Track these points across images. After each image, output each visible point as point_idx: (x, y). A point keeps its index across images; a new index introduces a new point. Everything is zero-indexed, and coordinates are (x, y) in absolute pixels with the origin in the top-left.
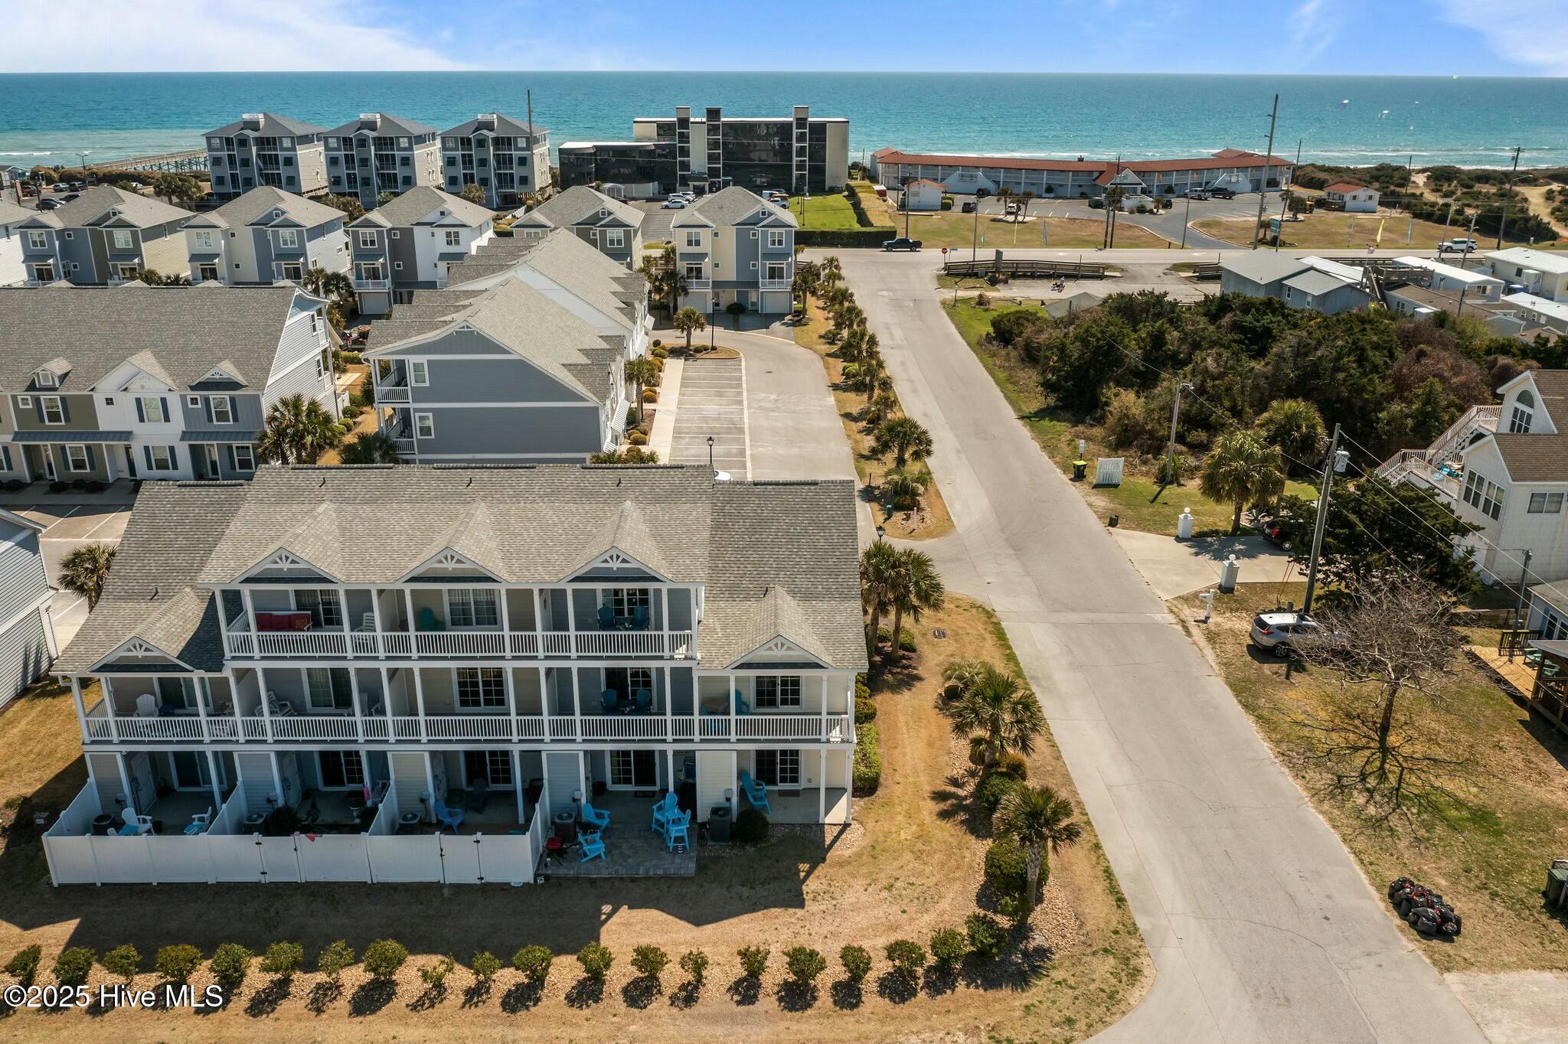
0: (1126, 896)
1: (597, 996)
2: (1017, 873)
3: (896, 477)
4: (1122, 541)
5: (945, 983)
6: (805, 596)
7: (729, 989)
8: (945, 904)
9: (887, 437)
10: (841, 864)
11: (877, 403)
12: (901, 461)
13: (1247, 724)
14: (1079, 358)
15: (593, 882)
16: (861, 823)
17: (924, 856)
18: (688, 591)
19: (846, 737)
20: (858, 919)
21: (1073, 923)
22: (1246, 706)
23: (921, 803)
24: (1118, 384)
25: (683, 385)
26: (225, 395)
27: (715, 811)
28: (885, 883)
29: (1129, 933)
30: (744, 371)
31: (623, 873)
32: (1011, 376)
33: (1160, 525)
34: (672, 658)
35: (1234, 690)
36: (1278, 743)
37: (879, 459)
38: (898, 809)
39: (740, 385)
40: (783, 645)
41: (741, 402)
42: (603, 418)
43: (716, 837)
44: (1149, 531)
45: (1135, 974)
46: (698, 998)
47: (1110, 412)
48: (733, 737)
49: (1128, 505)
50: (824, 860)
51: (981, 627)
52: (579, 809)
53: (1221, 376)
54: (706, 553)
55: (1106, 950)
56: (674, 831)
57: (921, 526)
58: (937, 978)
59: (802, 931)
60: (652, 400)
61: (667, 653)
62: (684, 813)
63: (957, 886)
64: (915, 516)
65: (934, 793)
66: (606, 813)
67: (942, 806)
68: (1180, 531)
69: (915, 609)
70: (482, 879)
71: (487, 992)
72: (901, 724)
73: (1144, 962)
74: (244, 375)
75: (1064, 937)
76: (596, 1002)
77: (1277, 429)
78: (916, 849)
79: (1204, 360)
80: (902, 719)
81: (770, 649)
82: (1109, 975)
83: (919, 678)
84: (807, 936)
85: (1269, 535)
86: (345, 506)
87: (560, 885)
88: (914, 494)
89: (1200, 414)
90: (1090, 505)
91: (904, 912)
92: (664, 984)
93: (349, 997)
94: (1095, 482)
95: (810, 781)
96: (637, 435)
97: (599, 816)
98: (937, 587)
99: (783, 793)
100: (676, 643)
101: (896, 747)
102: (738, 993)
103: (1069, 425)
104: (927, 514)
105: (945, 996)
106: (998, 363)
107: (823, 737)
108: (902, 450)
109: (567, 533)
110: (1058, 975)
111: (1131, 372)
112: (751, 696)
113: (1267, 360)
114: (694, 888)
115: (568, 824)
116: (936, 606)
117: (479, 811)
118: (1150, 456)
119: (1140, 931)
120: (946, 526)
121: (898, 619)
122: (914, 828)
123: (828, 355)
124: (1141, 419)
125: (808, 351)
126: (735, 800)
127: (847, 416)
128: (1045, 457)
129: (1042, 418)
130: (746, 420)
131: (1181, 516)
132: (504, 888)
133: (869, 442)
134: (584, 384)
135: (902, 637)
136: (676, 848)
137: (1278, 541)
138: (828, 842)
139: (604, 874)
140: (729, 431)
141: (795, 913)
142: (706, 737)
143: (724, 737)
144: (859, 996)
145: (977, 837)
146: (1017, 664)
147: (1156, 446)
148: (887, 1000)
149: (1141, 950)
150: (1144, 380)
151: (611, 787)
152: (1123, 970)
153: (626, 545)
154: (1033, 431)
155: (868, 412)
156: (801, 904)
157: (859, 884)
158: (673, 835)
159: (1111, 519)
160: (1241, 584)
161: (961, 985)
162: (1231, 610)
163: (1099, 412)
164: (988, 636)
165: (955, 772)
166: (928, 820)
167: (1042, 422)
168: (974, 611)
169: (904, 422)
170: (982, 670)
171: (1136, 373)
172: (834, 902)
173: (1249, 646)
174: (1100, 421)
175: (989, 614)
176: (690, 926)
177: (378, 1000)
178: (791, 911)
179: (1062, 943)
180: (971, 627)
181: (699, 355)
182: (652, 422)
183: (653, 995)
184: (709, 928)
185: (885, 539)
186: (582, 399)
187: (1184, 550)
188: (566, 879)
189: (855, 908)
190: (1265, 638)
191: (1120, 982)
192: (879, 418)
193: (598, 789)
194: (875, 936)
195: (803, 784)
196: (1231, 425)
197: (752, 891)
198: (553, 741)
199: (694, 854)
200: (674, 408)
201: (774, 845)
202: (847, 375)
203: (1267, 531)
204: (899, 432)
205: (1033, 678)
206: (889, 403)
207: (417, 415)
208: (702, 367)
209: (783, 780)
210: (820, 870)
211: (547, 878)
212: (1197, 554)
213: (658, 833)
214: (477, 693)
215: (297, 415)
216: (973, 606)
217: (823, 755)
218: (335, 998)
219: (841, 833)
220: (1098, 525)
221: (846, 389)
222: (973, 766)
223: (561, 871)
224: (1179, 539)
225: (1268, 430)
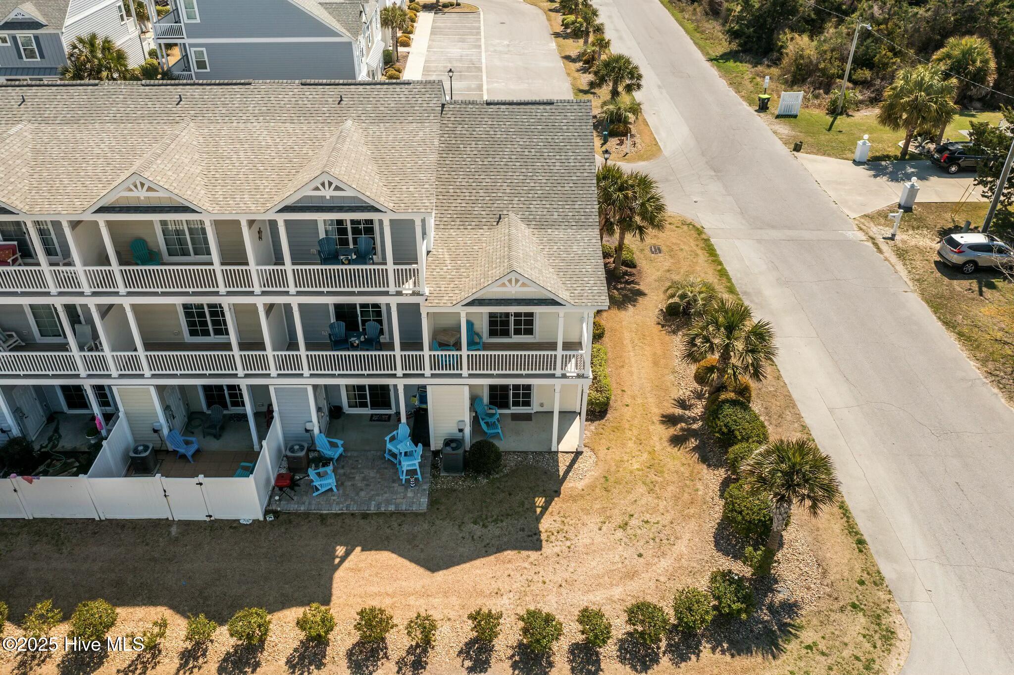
0: (866, 537)
1: (320, 660)
2: (760, 520)
3: (611, 107)
4: (809, 166)
5: (689, 647)
6: (540, 224)
7: (460, 652)
8: (681, 547)
9: (603, 72)
10: (574, 499)
11: (593, 44)
12: (615, 93)
13: (949, 343)
14: (760, 9)
15: (323, 518)
16: (593, 450)
17: (657, 488)
18: (412, 222)
19: (581, 372)
20: (594, 564)
21: (815, 572)
22: (946, 323)
23: (651, 428)
24: (793, 30)
25: (432, 33)
26: (30, 33)
27: (448, 442)
28: (619, 520)
29: (875, 583)
30: (482, 22)
31: (354, 508)
32: (698, 27)
33: (839, 151)
34: (399, 294)
35: (932, 307)
36: (984, 362)
37: (594, 93)
38: (628, 434)
39: (479, 33)
40: (517, 281)
41: (480, 46)
42: (356, 53)
43: (450, 468)
44: (829, 155)
45: (889, 636)
46: (427, 663)
47: (787, 54)
48: (465, 372)
49: (807, 133)
50: (557, 493)
51: (693, 243)
52: (312, 438)
53: (885, 21)
54: (433, 179)
55: (854, 606)
56: (407, 464)
57: (633, 150)
58: (679, 639)
59: (536, 578)
60: (406, 44)
61: (392, 289)
62: (416, 446)
63: (692, 525)
64: (628, 142)
65: (663, 416)
66: (340, 442)
67: (672, 431)
68: (857, 156)
69: (641, 229)
70: (210, 516)
71: (204, 655)
72: (627, 342)
73: (894, 620)
74: (45, 15)
75: (808, 589)
76: (318, 668)
77: (953, 64)
78: (648, 481)
79: (871, 7)
80: (627, 335)
81: (504, 285)
82: (861, 638)
83: (641, 293)
84: (540, 585)
85: (938, 160)
86: (43, 127)
87: (290, 522)
88: (626, 122)
89: (865, 55)
90: (775, 132)
91: (640, 555)
92: (390, 646)
93: (59, 660)
94: (777, 113)
95: (542, 405)
96: (392, 72)
97: (333, 445)
98: (660, 208)
99: (516, 417)
100: (401, 278)
101: (623, 367)
102: (468, 656)
103: (750, 66)
104: (637, 140)
105: (690, 663)
106: (687, 16)
107: (558, 372)
108: (616, 84)
109: (280, 157)
110: (808, 636)
111: (804, 19)
112: (483, 327)
113: (928, 6)
114: (426, 526)
115: (299, 458)
116: (659, 226)
117: (217, 437)
118: (821, 91)
119: (886, 582)
120: (654, 150)
121: (622, 238)
122: (645, 456)
123: (550, 10)
124: (814, 59)
125: (533, 7)
126: (467, 430)
127: (567, 58)
128: (732, 92)
129: (727, 60)
130: (484, 61)
131: (860, 143)
132: (233, 525)
133: (585, 79)
134: (338, 21)
135: (625, 255)
136: (407, 481)
137: (945, 165)
138: (561, 473)
139: (336, 510)
140: (468, 69)
141: (528, 556)
142: (437, 372)
143: (456, 372)
144: (598, 661)
145: (709, 466)
146: (729, 280)
147: (826, 84)
148: (628, 667)
149: (891, 605)
150: (814, 26)
151: (347, 410)
152: (876, 632)
153: (341, 171)
154: (719, 71)
155: (584, 53)
156: (537, 546)
157: (593, 521)
158: (405, 469)
159: (796, 145)
160: (919, 204)
161: (706, 648)
162: (913, 228)
163: (775, 55)
164: (699, 252)
165: (681, 392)
166: (658, 448)
167: (727, 63)
168: (685, 227)
169: (619, 58)
170: (704, 289)
171: (808, 21)
172: (568, 543)
173: (936, 263)
174: (776, 62)
175: (699, 231)
176: (420, 570)
177: (88, 664)
178: (524, 553)
179: (807, 596)
180: (685, 243)
181: (446, 10)
182: (405, 62)
183: (379, 660)
184: (441, 575)
185: (609, 163)
186: (335, 34)
187: (863, 173)
188: (297, 514)
189: (589, 550)
190: (956, 256)
191: (875, 647)
192: (593, 59)
193: (334, 413)
194: (612, 585)
195: (535, 408)
196: (894, 63)
197: (484, 530)
198: (279, 375)
199: (426, 487)
200: (424, 51)
201: (507, 475)
202: (566, 26)
203: (936, 156)
204: (614, 68)
205: (745, 293)
206: (603, 44)
207: (193, 49)
208: (448, 19)
209: (516, 404)
210: (557, 504)
211: (276, 513)
212: (875, 176)
213: (391, 462)
214: (205, 323)
215: (92, 52)
216: (684, 223)
217: (558, 389)
218: (43, 661)
219: (573, 462)
220: (785, 151)
221: (566, 36)
222: (699, 388)
223: (293, 507)
224: (857, 163)
225: (945, 64)
